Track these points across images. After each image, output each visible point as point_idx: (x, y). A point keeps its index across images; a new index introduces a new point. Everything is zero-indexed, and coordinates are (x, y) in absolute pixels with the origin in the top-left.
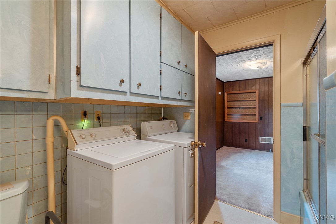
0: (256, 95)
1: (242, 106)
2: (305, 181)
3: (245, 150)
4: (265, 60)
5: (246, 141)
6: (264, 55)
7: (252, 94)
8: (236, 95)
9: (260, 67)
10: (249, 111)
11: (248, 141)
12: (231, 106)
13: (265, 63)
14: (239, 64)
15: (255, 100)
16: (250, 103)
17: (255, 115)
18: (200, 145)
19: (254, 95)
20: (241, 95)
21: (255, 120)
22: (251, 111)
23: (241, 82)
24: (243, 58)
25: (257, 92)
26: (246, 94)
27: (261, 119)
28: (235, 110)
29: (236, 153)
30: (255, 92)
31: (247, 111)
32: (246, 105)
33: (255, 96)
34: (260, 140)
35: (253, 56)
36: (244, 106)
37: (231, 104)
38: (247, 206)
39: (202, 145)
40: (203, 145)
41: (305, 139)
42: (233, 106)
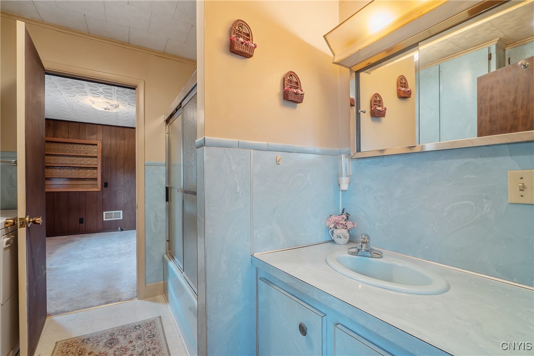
0: (97, 149)
1: (73, 164)
2: (168, 242)
3: (81, 237)
4: (117, 102)
5: (81, 221)
6: (117, 96)
7: (91, 146)
8: (61, 146)
9: (109, 109)
10: (86, 174)
11: (84, 222)
12: (50, 163)
13: (117, 107)
14: (74, 95)
15: (96, 157)
16: (88, 161)
17: (96, 179)
18: (29, 222)
19: (95, 149)
20: (71, 146)
21: (97, 187)
22: (89, 174)
23: (70, 124)
24: (84, 88)
25: (100, 144)
26: (81, 146)
27: (105, 185)
28: (58, 170)
29: (65, 243)
30: (96, 145)
31: (82, 173)
32: (79, 163)
33: (96, 151)
34: (104, 217)
35: (101, 92)
36: (76, 164)
37: (50, 159)
38: (102, 302)
39: (34, 222)
40: (37, 222)
41: (167, 200)
42: (54, 164)
